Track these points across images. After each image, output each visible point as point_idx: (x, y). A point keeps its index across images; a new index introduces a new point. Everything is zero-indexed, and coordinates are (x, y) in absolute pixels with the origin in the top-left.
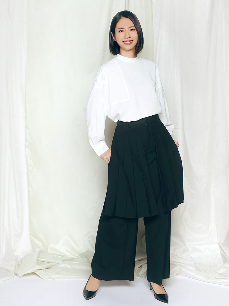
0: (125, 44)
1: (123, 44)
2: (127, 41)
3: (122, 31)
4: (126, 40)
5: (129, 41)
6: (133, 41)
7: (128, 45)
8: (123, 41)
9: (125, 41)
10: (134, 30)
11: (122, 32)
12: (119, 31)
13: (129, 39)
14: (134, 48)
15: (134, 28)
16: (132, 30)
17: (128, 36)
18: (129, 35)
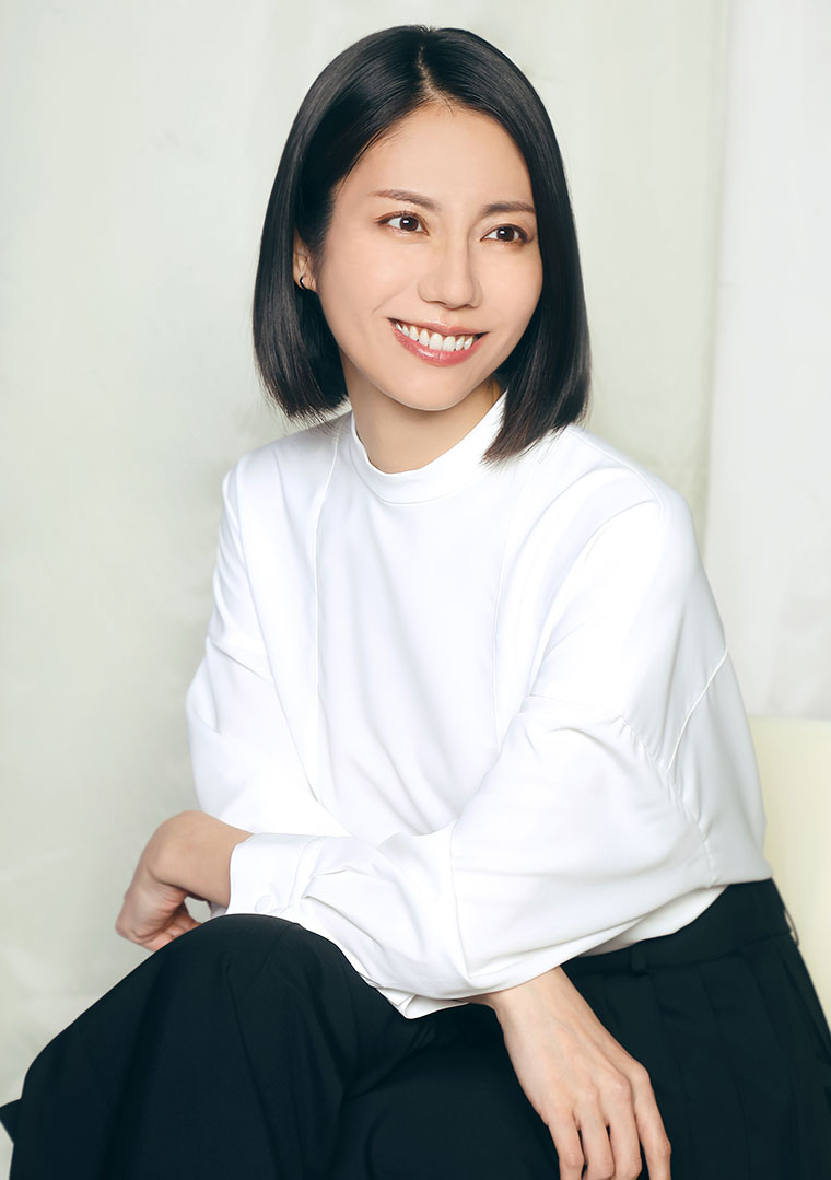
0: (411, 346)
1: (394, 341)
2: (431, 330)
3: (411, 223)
4: (423, 320)
5: (458, 334)
6: (478, 336)
8: (394, 321)
9: (420, 327)
10: (523, 236)
11: (406, 234)
12: (384, 222)
13: (455, 320)
15: (526, 220)
16: (506, 233)
17: (456, 292)
18: (471, 278)
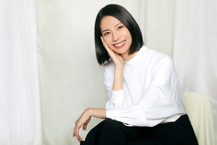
4: (116, 43)
7: (123, 48)
10: (123, 27)
12: (105, 35)
14: (129, 49)
15: (122, 25)
16: (120, 28)
